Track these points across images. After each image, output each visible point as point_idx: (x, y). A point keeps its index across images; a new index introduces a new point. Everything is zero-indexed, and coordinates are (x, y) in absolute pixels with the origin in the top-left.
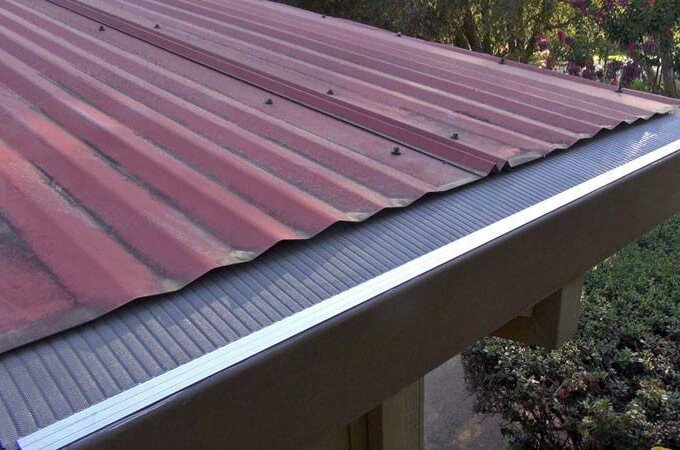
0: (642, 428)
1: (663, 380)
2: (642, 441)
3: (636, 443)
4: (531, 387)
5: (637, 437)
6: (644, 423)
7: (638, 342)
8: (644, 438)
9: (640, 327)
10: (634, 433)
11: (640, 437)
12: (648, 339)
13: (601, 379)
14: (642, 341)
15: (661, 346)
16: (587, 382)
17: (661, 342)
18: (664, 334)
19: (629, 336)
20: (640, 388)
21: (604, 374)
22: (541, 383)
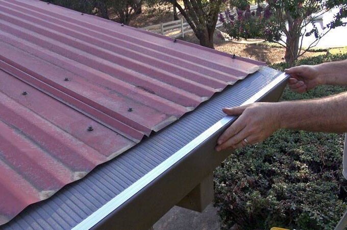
0: (274, 205)
1: (284, 177)
2: (274, 211)
3: (272, 212)
4: (222, 188)
5: (272, 209)
6: (275, 202)
7: (273, 158)
8: (275, 209)
9: (273, 150)
10: (271, 208)
11: (274, 209)
12: (277, 156)
13: (255, 180)
14: (274, 157)
15: (284, 159)
16: (248, 182)
17: (283, 157)
18: (285, 152)
19: (269, 155)
20: (273, 183)
21: (257, 178)
22: (227, 185)
